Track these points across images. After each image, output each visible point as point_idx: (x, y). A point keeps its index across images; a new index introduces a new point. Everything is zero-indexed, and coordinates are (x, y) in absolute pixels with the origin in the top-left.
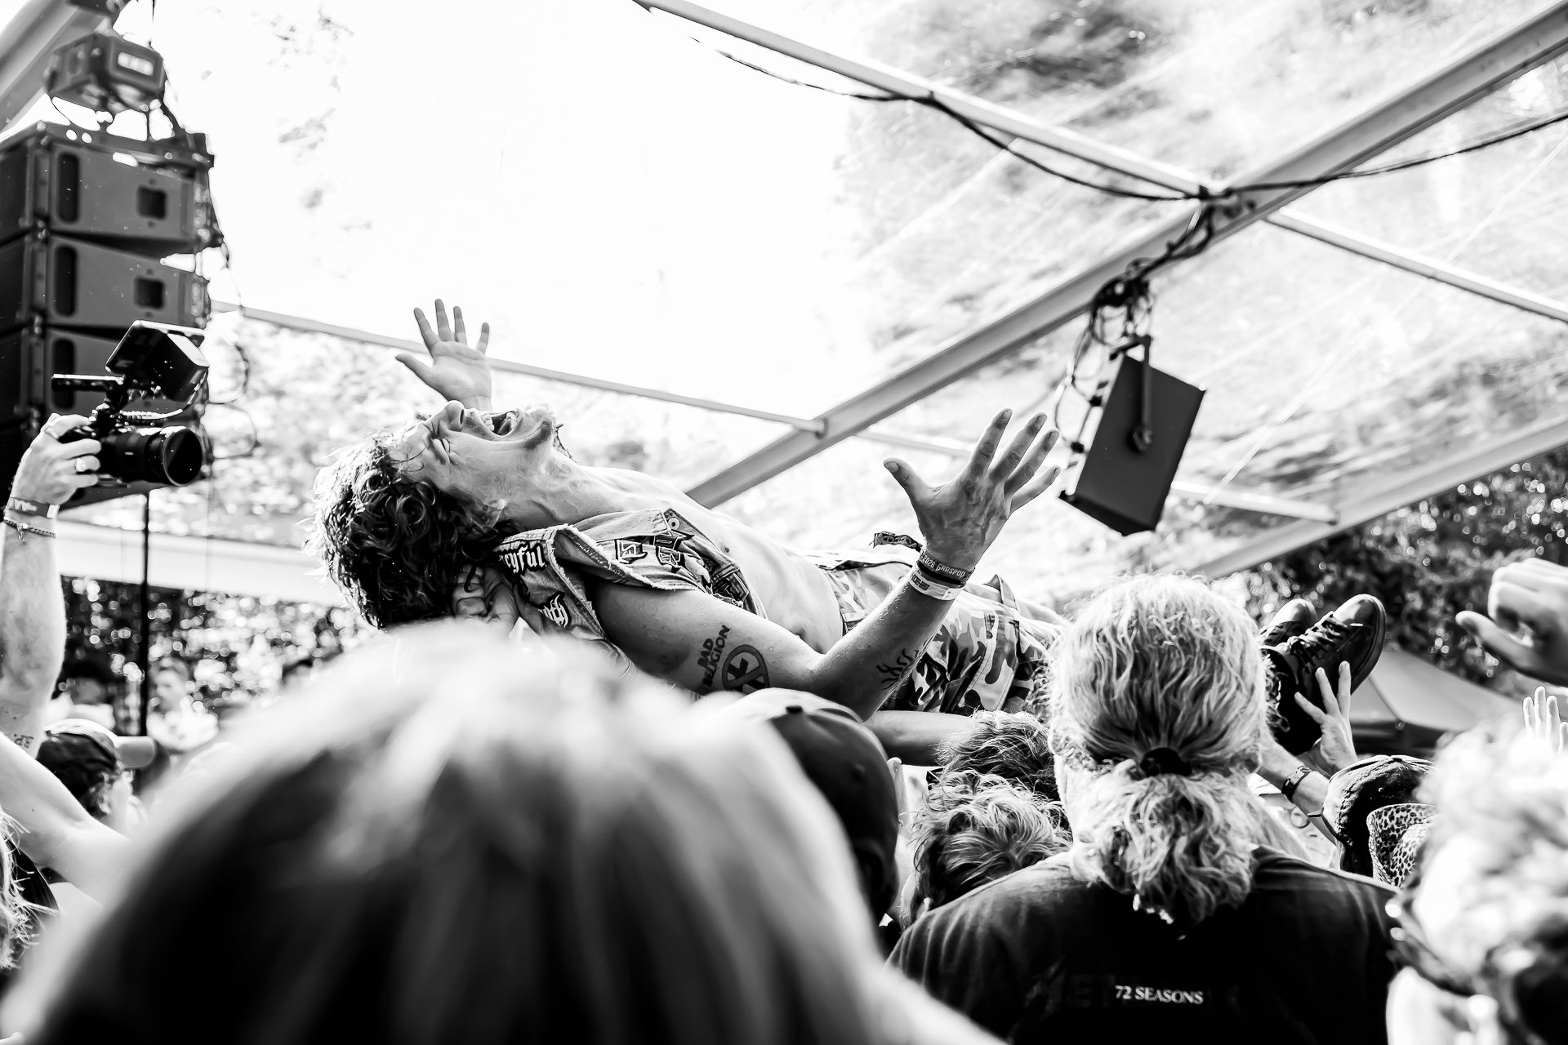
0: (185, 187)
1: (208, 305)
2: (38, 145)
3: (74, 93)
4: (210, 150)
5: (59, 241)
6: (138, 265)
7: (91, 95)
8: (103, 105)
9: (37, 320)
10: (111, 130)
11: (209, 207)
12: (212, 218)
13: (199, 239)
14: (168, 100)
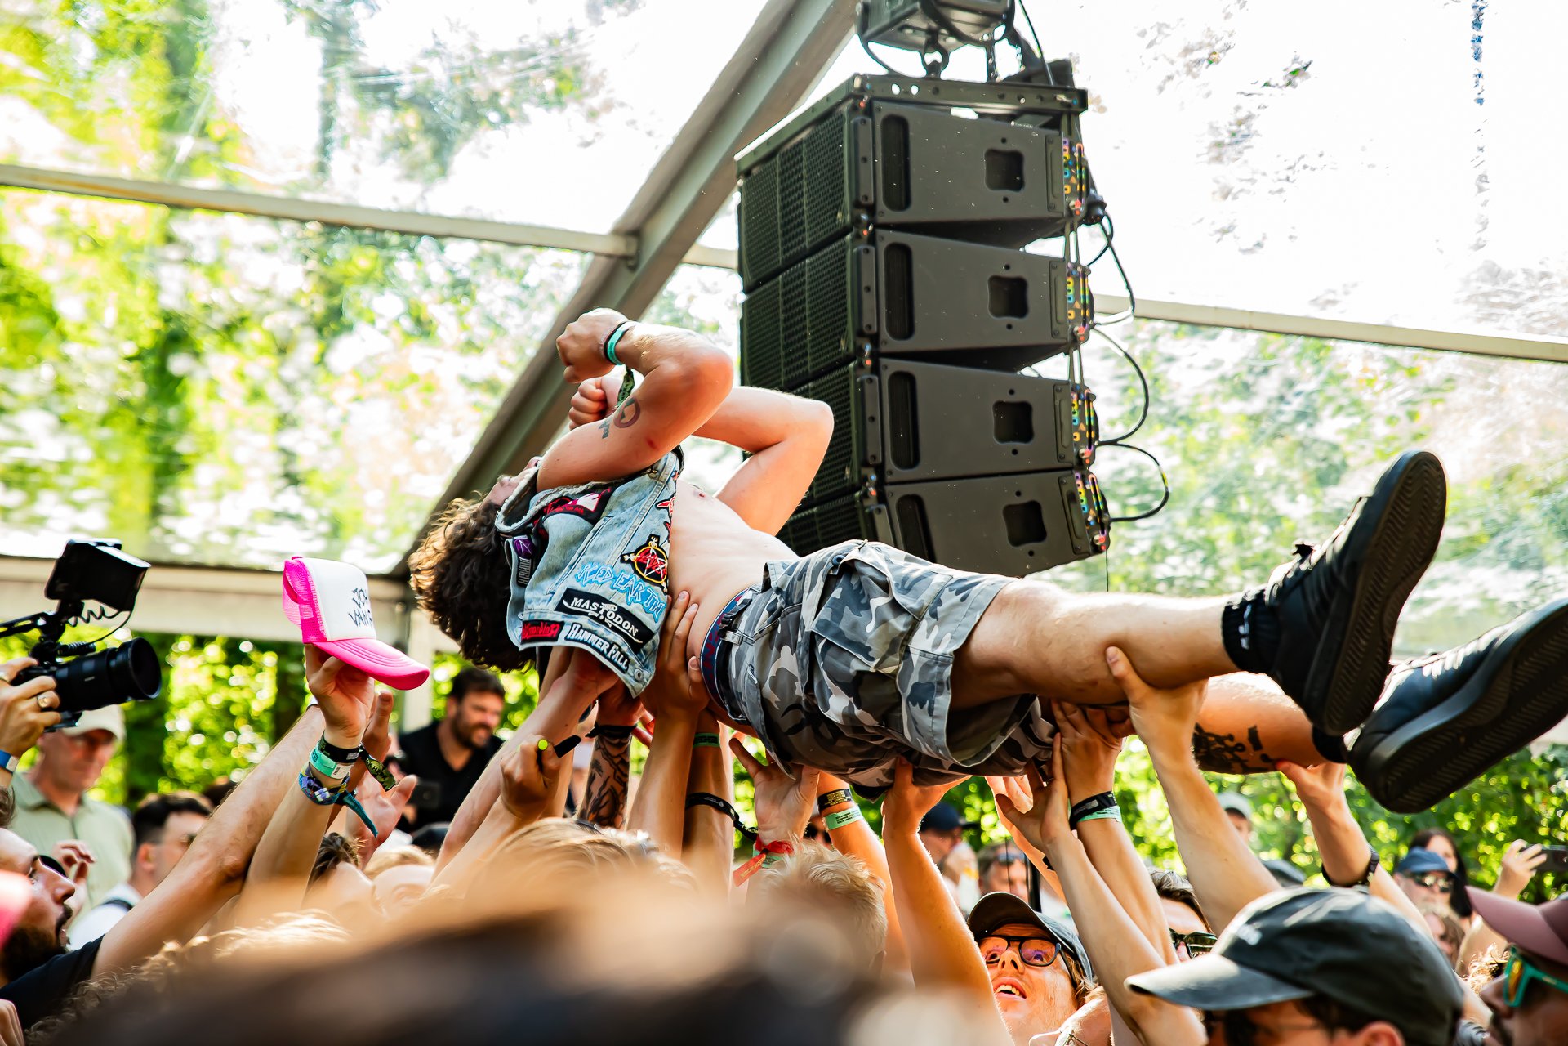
0: (1048, 141)
1: (1089, 305)
2: (854, 109)
3: (892, 34)
4: (1079, 83)
5: (889, 237)
6: (993, 259)
7: (915, 29)
8: (932, 44)
9: (868, 348)
10: (945, 75)
11: (1080, 164)
12: (1088, 182)
13: (1071, 213)
14: (1019, 23)
